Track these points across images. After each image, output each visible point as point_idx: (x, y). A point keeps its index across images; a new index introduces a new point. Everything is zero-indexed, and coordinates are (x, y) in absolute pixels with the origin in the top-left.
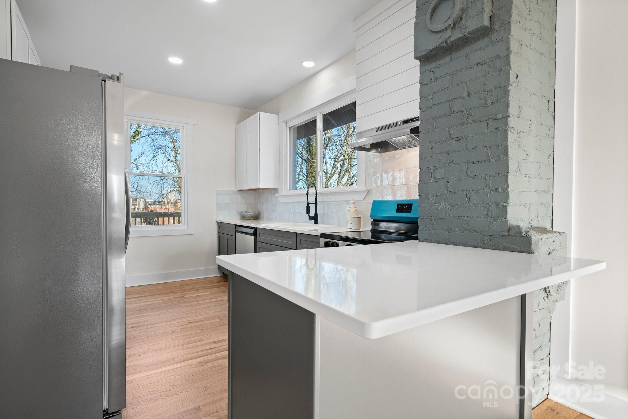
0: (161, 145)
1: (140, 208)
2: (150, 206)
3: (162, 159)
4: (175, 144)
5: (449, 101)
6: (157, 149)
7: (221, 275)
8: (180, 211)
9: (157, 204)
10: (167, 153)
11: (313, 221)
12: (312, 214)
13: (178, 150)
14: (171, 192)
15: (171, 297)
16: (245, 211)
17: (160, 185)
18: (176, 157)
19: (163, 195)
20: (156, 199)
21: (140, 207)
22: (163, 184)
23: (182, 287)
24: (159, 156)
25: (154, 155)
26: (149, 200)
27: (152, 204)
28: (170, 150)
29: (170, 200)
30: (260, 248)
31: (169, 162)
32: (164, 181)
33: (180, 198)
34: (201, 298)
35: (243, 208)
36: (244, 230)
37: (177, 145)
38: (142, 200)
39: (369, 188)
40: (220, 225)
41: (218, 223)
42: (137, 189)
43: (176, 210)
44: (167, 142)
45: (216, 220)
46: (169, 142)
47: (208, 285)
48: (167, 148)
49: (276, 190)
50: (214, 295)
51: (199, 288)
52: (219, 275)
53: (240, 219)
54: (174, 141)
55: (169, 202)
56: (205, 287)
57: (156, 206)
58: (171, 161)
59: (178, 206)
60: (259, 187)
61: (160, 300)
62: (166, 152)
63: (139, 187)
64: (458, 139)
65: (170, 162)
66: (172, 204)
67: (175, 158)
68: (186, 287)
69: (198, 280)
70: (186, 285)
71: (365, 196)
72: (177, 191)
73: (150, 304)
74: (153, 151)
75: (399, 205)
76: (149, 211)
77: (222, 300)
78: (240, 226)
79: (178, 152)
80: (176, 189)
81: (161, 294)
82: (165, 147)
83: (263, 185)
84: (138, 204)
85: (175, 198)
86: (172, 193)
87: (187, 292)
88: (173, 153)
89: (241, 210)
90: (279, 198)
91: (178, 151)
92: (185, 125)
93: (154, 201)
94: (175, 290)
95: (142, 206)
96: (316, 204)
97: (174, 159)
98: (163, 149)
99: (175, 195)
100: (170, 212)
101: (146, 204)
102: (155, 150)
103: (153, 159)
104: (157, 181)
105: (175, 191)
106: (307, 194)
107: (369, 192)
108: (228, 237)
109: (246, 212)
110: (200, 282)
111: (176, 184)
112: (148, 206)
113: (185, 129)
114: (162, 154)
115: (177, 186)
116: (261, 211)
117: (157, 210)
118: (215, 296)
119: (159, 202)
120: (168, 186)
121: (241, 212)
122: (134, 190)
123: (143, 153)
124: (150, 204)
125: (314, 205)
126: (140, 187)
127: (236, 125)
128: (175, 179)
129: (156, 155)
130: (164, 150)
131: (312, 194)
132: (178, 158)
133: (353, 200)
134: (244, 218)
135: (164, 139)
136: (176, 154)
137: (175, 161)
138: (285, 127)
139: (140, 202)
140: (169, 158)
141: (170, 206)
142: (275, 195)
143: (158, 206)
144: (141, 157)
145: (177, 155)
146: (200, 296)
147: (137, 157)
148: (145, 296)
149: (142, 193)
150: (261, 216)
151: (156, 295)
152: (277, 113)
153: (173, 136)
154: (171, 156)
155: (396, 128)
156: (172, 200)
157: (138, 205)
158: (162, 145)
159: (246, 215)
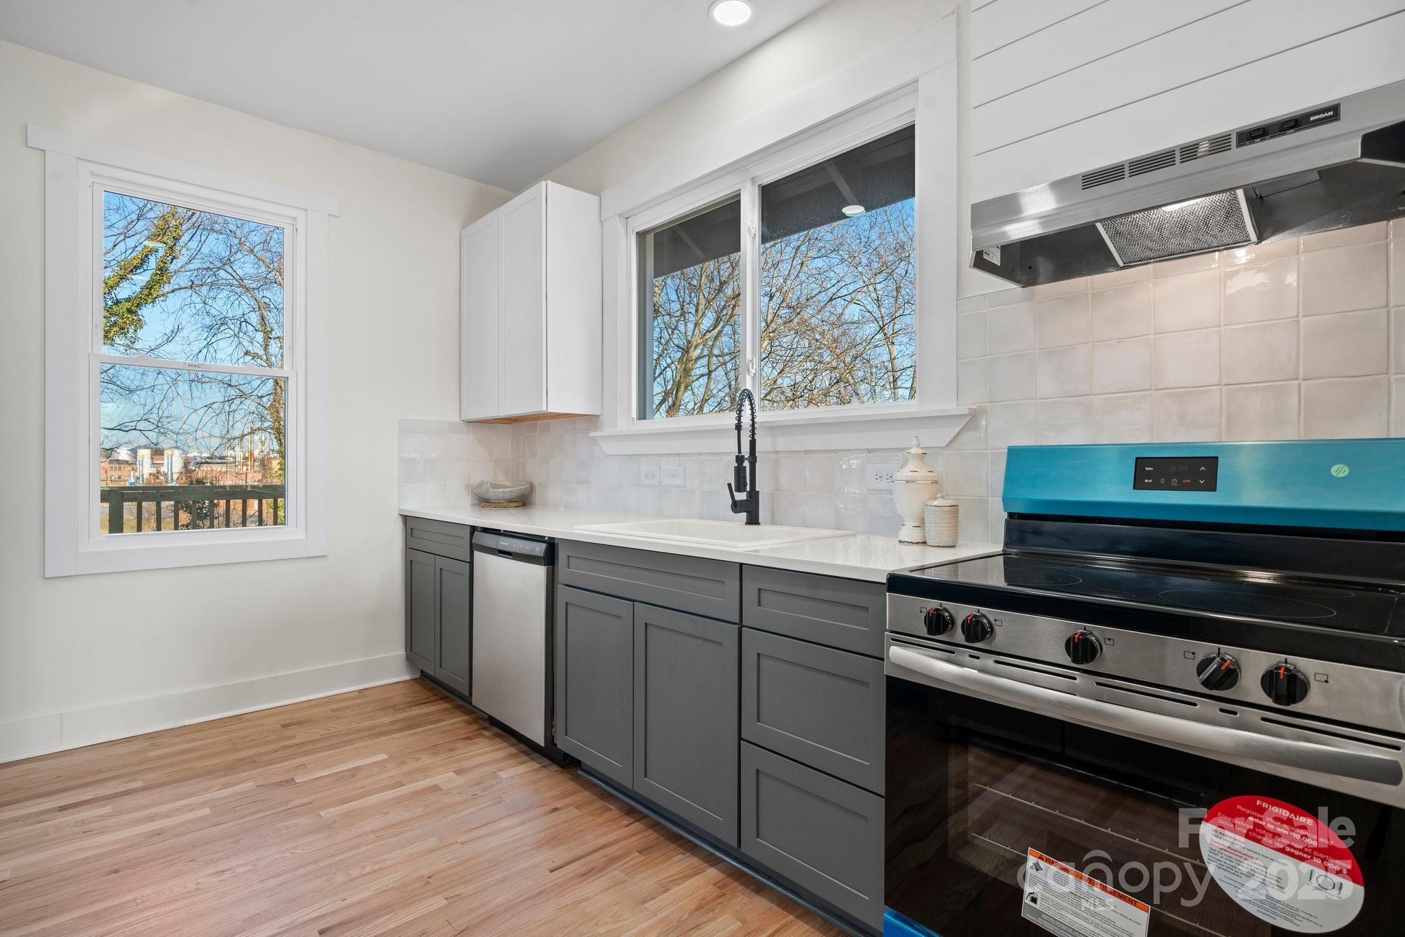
0: (227, 315)
1: (172, 473)
2: (199, 468)
3: (230, 350)
4: (265, 313)
6: (216, 327)
7: (414, 677)
8: (277, 482)
9: (218, 463)
10: (245, 337)
13: (272, 330)
14: (252, 432)
15: (244, 784)
16: (489, 484)
17: (223, 417)
18: (267, 345)
19: (232, 441)
20: (212, 450)
21: (171, 470)
22: (232, 414)
23: (288, 732)
24: (222, 344)
25: (208, 340)
26: (196, 454)
27: (202, 463)
28: (250, 328)
29: (251, 454)
30: (569, 607)
31: (248, 358)
32: (234, 407)
33: (276, 447)
34: (359, 784)
35: (485, 474)
36: (504, 543)
37: (271, 317)
38: (177, 453)
39: (975, 407)
40: (410, 523)
41: (405, 518)
42: (159, 425)
43: (266, 477)
44: (245, 308)
45: (400, 510)
46: (247, 311)
47: (377, 722)
48: (244, 324)
49: (591, 420)
50: (403, 762)
51: (349, 734)
52: (408, 677)
53: (473, 505)
54: (262, 307)
55: (248, 458)
56: (370, 729)
57: (215, 469)
58: (255, 356)
59: (270, 469)
60: (545, 409)
61: (204, 804)
62: (241, 334)
63: (165, 421)
65: (250, 358)
66: (257, 464)
67: (265, 349)
68: (302, 735)
69: (343, 700)
70: (300, 723)
71: (958, 434)
72: (270, 430)
73: (158, 833)
74: (205, 329)
75: (1140, 462)
76: (194, 479)
77: (435, 788)
78: (486, 530)
79: (273, 335)
80: (266, 424)
81: (209, 773)
82: (239, 322)
83: (557, 403)
84: (165, 462)
85: (263, 448)
86: (256, 437)
87: (306, 753)
88: (260, 337)
89: (476, 479)
90: (600, 443)
91: (273, 333)
92: (300, 214)
93: (208, 455)
94: (263, 749)
95: (178, 467)
96: (752, 460)
97: (261, 352)
98: (232, 327)
99: (263, 443)
100: (250, 482)
101: (186, 463)
102: (211, 327)
103: (205, 350)
104: (215, 406)
105: (265, 430)
107: (972, 420)
108: (442, 562)
109: (495, 486)
110: (348, 707)
111: (266, 412)
112: (194, 468)
113: (301, 225)
114: (231, 339)
115: (268, 417)
116: (536, 483)
117: (216, 477)
118: (405, 768)
119: (222, 458)
120: (246, 418)
121: (479, 486)
122: (152, 427)
123: (176, 331)
124: (197, 463)
126: (168, 420)
127: (463, 229)
128: (265, 400)
129: (213, 341)
130: (237, 330)
132: (274, 347)
133: (918, 446)
134: (484, 502)
135: (237, 302)
136: (267, 338)
137: (265, 357)
138: (622, 233)
139: (171, 458)
140: (250, 349)
141: (249, 468)
142: (592, 434)
143: (218, 468)
144: (168, 341)
145: (272, 341)
146: (354, 772)
147: (160, 341)
148: (144, 789)
149: (172, 434)
150: (538, 497)
151: (187, 779)
152: (595, 189)
153: (259, 295)
154: (255, 343)
155: (1192, 165)
156: (256, 453)
157: (166, 465)
158: (230, 315)
159: (493, 494)
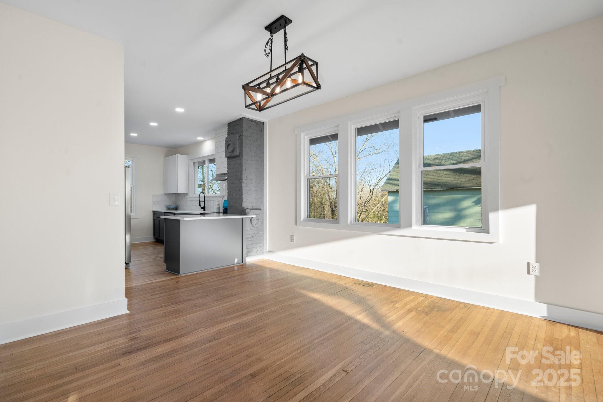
5: (233, 172)
11: (203, 209)
12: (202, 206)
16: (170, 205)
35: (168, 203)
39: (224, 195)
40: (155, 212)
41: (153, 212)
45: (152, 210)
49: (187, 194)
52: (154, 241)
60: (177, 193)
64: (235, 184)
78: (167, 213)
83: (179, 192)
89: (167, 204)
92: (134, 159)
96: (204, 201)
106: (199, 197)
108: (160, 219)
116: (179, 205)
125: (203, 202)
127: (164, 158)
131: (202, 197)
134: (169, 209)
138: (191, 162)
142: (187, 197)
150: (179, 208)
152: (187, 154)
159: (170, 207)
